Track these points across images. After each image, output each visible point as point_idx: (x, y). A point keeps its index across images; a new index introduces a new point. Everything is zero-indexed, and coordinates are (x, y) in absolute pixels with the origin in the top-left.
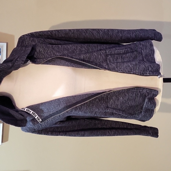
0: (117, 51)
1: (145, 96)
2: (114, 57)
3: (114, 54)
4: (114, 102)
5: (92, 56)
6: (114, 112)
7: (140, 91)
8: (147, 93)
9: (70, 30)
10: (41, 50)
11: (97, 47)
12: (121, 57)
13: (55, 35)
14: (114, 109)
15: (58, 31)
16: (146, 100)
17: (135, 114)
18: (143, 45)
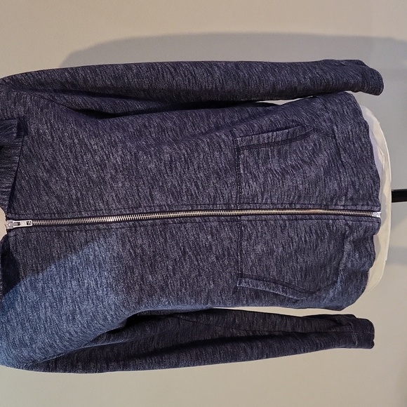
0: (265, 135)
1: (344, 237)
2: (258, 154)
3: (259, 145)
4: (260, 260)
5: (196, 155)
6: (261, 287)
7: (328, 224)
8: (349, 226)
9: (128, 67)
10: (44, 128)
11: (208, 117)
12: (279, 152)
13: (85, 80)
14: (258, 279)
15: (92, 69)
16: (348, 247)
17: (319, 290)
18: (333, 111)
